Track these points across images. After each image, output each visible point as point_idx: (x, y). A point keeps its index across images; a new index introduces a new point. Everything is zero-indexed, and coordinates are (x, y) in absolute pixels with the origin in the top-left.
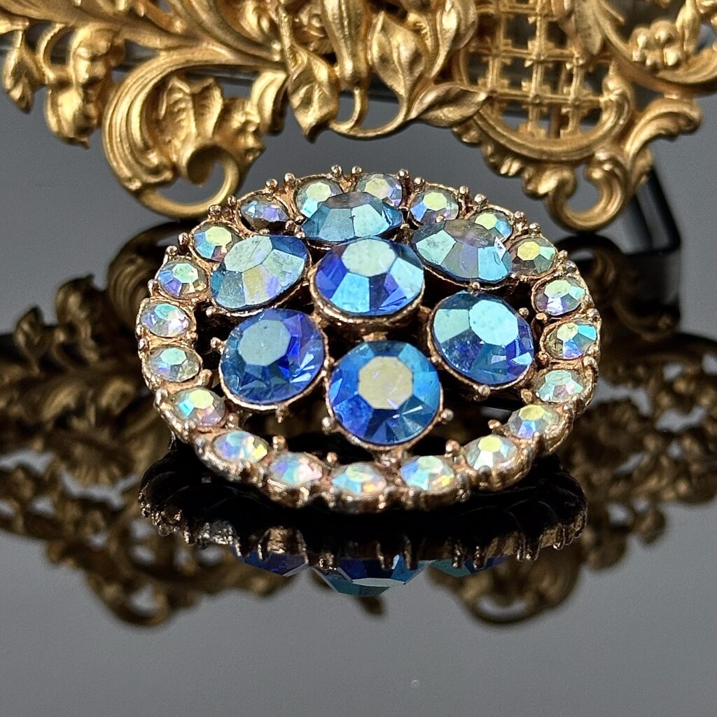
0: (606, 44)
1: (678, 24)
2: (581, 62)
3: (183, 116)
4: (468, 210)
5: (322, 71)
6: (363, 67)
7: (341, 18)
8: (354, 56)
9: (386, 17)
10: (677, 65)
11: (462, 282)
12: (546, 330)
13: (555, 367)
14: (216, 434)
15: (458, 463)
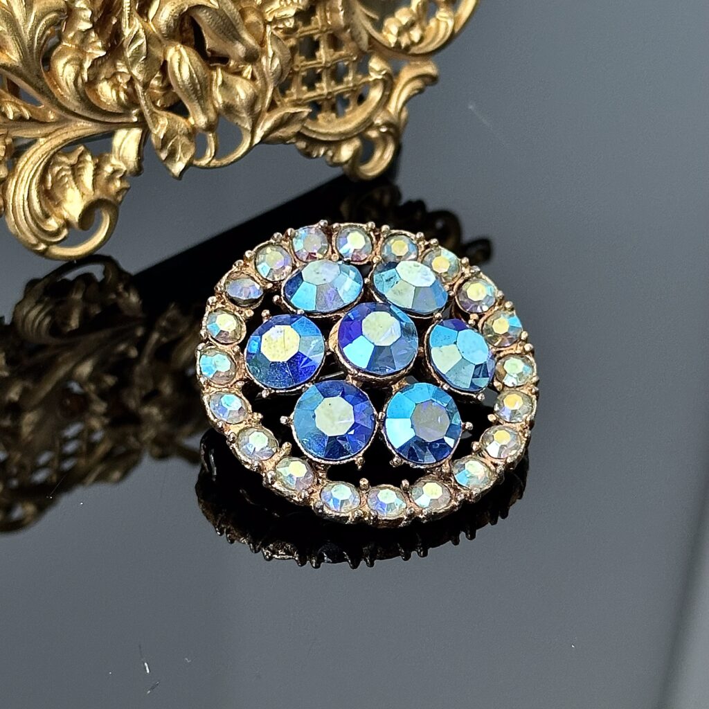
0: (370, 39)
1: (414, 7)
2: (354, 58)
3: (66, 179)
4: (378, 237)
5: (182, 124)
6: (212, 115)
7: (194, 85)
10: (422, 39)
13: (501, 354)
14: (318, 493)
15: (484, 457)
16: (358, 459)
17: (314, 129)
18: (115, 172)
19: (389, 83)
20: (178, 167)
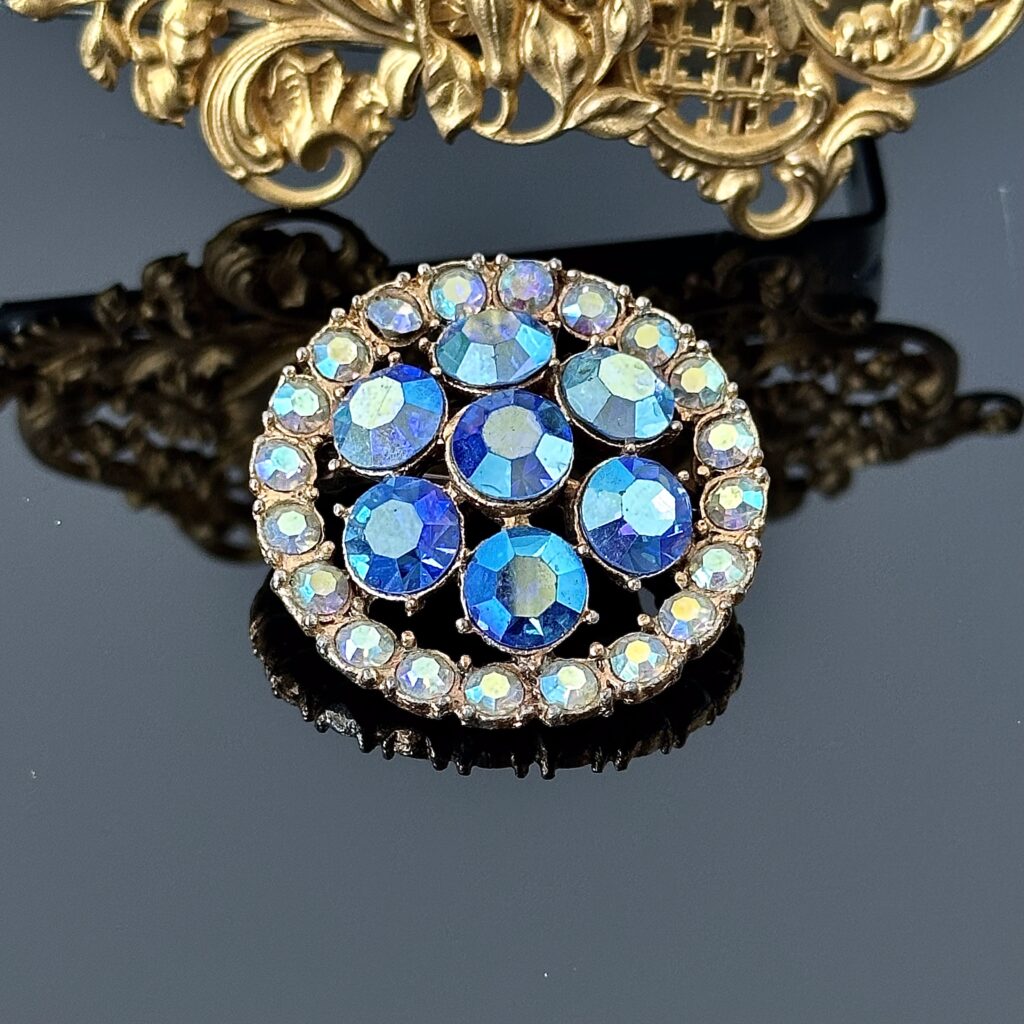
0: (805, 34)
1: (894, 9)
2: (774, 54)
3: (297, 94)
4: (629, 312)
5: (464, 65)
6: (513, 68)
7: (489, 14)
8: (503, 56)
9: (543, 10)
10: (890, 59)
12: (708, 486)
13: (715, 538)
14: (339, 625)
15: (602, 670)
16: (410, 601)
17: (680, 136)
18: (373, 104)
20: (446, 124)
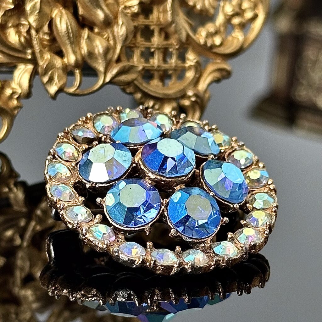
0: (188, 36)
1: (217, 24)
2: (177, 47)
4: (178, 122)
5: (58, 62)
6: (79, 57)
9: (89, 31)
10: (221, 44)
11: (205, 156)
13: (254, 192)
18: (14, 93)
19: (199, 68)
20: (53, 89)
